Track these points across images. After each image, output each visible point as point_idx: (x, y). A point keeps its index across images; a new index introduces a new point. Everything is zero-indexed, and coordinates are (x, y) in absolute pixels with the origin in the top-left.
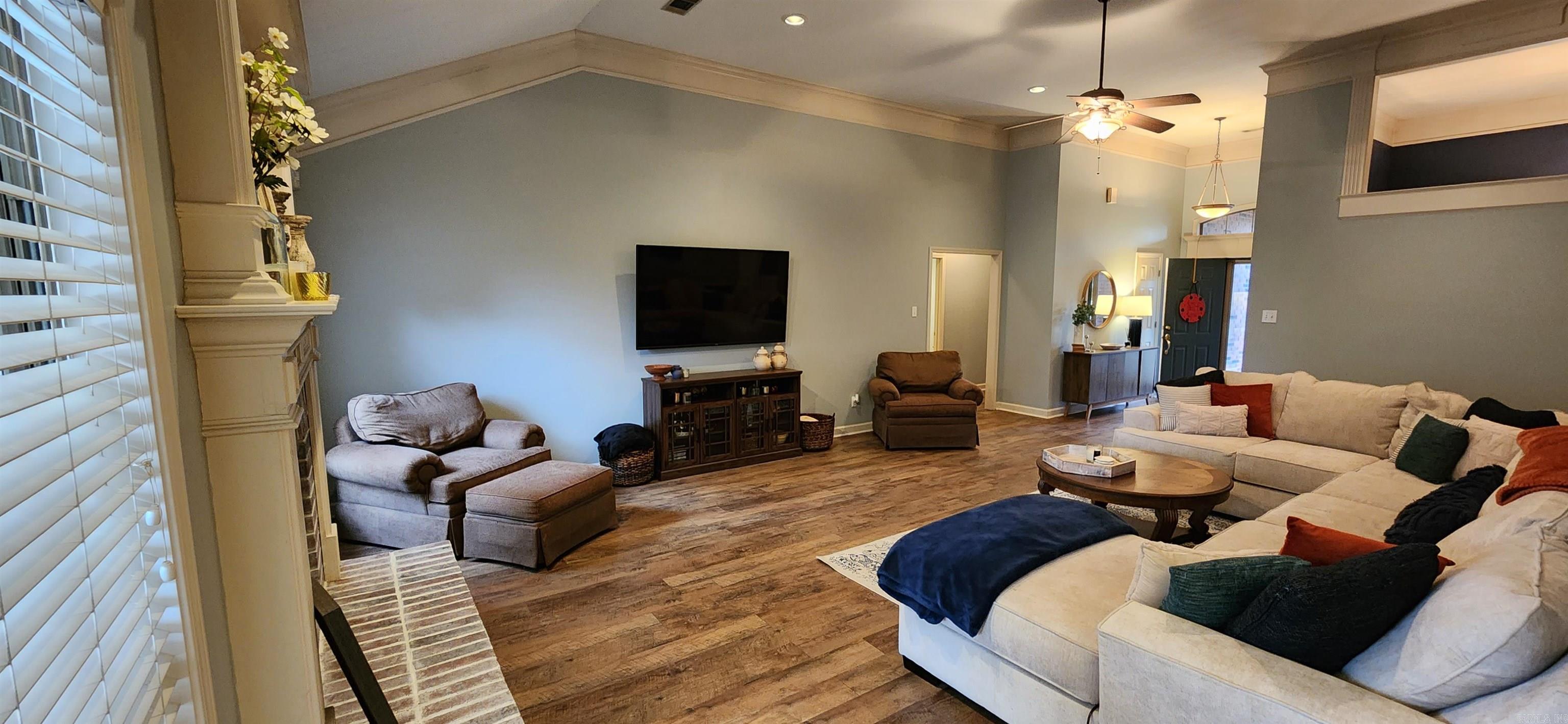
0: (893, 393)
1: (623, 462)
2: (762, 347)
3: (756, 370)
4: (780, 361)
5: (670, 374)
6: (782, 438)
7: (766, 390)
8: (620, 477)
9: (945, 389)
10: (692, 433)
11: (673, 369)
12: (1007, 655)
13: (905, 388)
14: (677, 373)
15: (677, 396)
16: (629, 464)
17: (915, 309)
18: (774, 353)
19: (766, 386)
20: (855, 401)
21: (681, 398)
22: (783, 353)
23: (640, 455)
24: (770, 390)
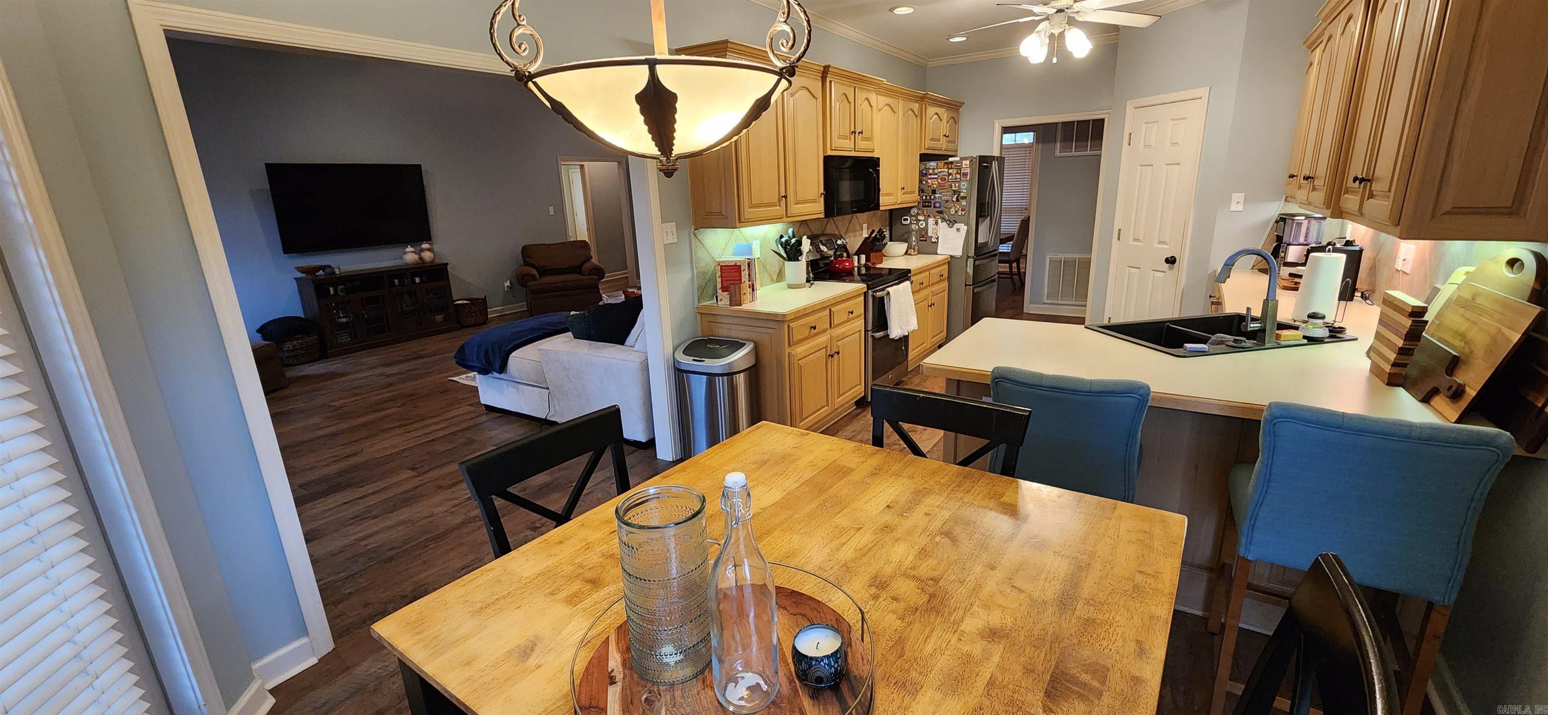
0: (533, 276)
1: (288, 346)
2: (409, 246)
3: (407, 264)
4: (427, 256)
5: (321, 272)
6: (439, 318)
7: (417, 280)
8: (288, 357)
9: (577, 270)
10: (351, 319)
11: (323, 268)
12: (517, 379)
13: (543, 272)
14: (328, 270)
15: (331, 290)
16: (295, 346)
17: (551, 208)
18: (422, 250)
19: (418, 277)
20: (508, 286)
21: (336, 291)
22: (429, 250)
23: (305, 338)
24: (421, 279)
